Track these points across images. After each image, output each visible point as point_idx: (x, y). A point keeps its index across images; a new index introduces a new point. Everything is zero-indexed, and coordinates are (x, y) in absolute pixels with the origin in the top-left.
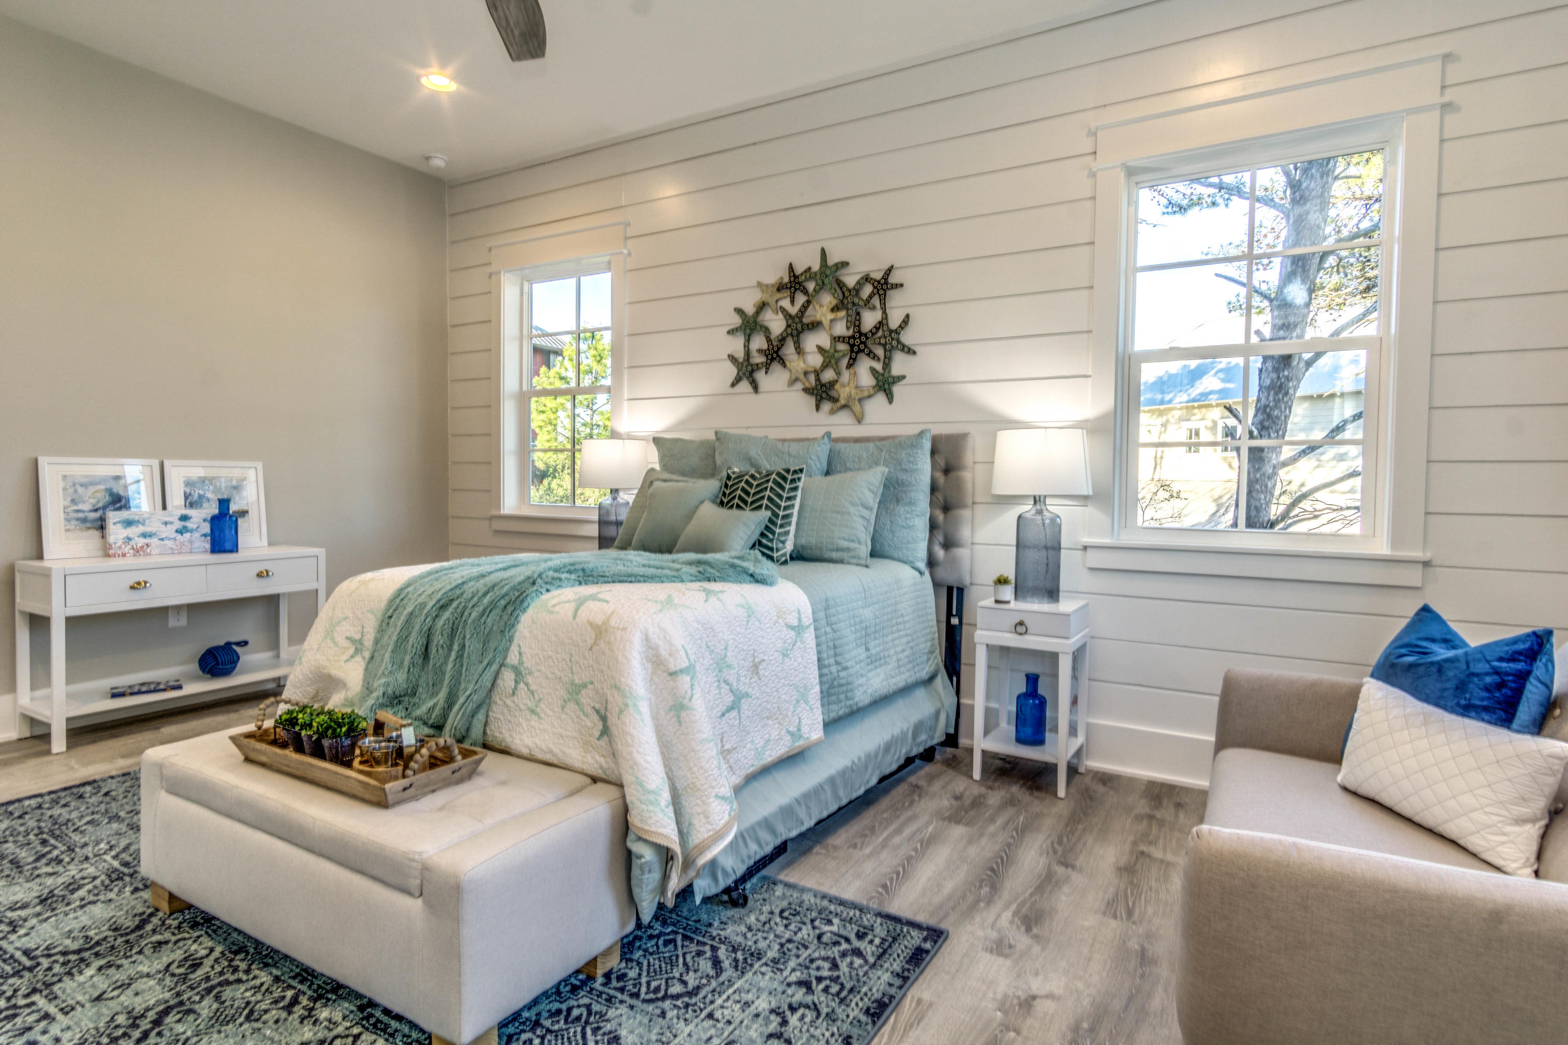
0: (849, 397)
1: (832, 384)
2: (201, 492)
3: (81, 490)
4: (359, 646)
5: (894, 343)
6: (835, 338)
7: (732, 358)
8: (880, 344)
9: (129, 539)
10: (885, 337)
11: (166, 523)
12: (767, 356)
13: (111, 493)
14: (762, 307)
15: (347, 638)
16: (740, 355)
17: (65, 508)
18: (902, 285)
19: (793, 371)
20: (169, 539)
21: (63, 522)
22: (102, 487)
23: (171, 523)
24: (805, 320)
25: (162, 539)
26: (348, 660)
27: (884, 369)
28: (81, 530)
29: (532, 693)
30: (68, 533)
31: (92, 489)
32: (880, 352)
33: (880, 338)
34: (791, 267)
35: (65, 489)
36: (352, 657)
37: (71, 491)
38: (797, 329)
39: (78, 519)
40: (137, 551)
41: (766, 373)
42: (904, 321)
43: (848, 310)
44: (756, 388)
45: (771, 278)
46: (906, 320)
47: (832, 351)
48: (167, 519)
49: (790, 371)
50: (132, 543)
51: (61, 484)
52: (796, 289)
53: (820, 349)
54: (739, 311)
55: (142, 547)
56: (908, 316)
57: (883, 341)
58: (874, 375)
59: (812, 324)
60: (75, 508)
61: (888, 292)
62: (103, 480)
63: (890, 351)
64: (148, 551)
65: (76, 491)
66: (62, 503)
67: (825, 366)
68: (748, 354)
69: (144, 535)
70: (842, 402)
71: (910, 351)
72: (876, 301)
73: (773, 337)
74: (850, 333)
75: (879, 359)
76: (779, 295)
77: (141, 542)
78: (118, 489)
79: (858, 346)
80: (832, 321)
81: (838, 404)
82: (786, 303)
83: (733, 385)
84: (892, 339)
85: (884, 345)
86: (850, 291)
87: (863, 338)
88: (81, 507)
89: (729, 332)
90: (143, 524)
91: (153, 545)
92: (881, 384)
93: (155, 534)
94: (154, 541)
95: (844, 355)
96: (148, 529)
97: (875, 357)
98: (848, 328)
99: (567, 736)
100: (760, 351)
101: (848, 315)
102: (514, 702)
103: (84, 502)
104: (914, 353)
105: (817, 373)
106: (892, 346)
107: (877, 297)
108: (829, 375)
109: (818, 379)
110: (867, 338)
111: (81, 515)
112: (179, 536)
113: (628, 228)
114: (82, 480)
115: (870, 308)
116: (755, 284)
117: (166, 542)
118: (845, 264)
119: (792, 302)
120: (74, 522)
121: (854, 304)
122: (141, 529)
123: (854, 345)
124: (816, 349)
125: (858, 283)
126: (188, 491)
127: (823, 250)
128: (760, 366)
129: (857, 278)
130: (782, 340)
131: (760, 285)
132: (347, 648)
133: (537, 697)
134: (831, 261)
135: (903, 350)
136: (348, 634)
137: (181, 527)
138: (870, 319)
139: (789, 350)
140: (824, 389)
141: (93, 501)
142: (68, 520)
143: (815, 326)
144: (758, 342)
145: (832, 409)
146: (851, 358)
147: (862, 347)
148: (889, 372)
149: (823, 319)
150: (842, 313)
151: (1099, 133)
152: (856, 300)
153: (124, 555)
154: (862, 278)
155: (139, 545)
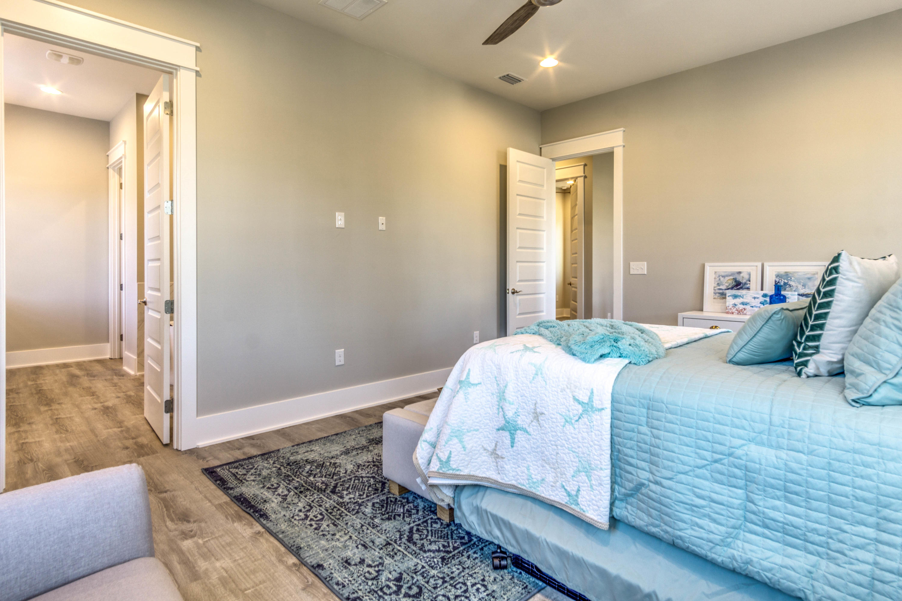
2: (786, 281)
3: (722, 279)
9: (736, 305)
11: (755, 298)
13: (735, 280)
17: (714, 287)
20: (757, 307)
21: (713, 294)
22: (732, 277)
23: (758, 298)
25: (752, 307)
28: (720, 298)
30: (715, 300)
31: (727, 278)
35: (715, 278)
37: (718, 279)
39: (719, 293)
40: (739, 312)
48: (756, 296)
50: (737, 307)
51: (714, 276)
55: (742, 310)
60: (719, 288)
62: (732, 274)
64: (745, 312)
65: (720, 279)
66: (713, 285)
69: (743, 304)
77: (741, 307)
78: (739, 278)
88: (721, 287)
90: (743, 298)
91: (747, 309)
93: (748, 303)
94: (748, 307)
96: (745, 300)
103: (723, 285)
111: (721, 291)
112: (762, 306)
114: (723, 274)
117: (754, 308)
120: (718, 295)
122: (741, 300)
126: (777, 280)
137: (763, 300)
141: (727, 284)
142: (715, 293)
153: (733, 313)
155: (740, 309)
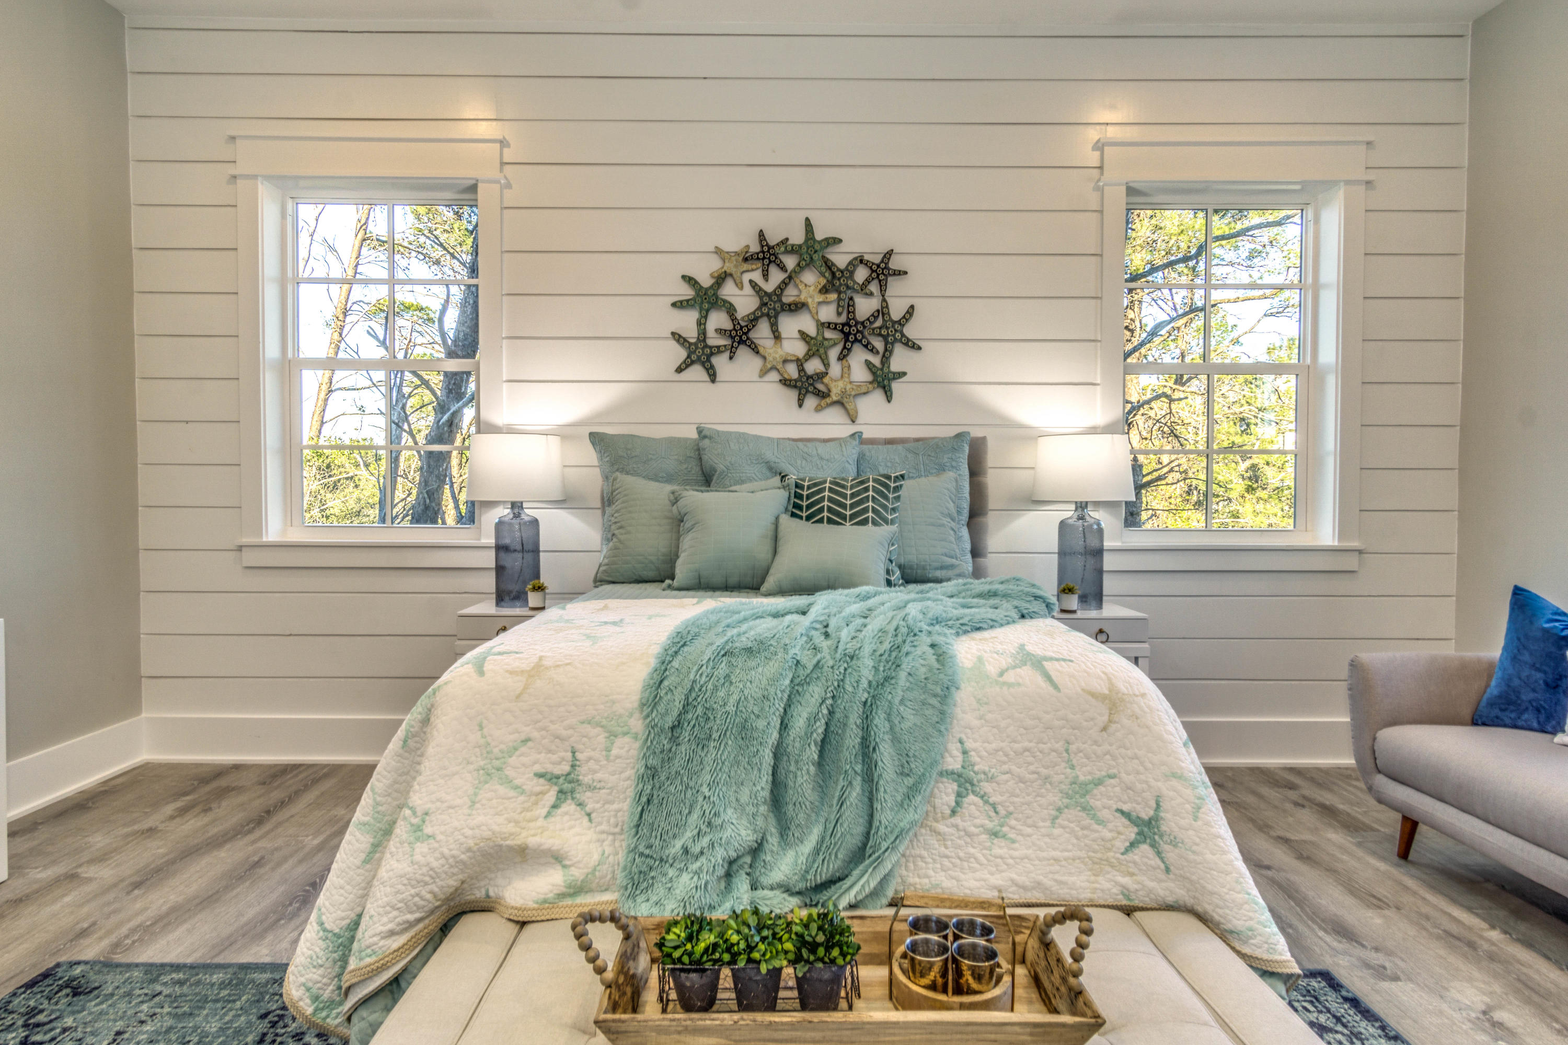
0: (844, 393)
1: (821, 376)
4: (567, 786)
5: (898, 335)
6: (823, 324)
7: (678, 337)
8: (880, 335)
10: (887, 328)
12: (733, 338)
14: (721, 279)
15: (540, 776)
16: (692, 334)
18: (906, 273)
19: (769, 358)
24: (785, 300)
26: (548, 815)
27: (883, 363)
29: (994, 806)
32: (879, 344)
33: (880, 328)
34: (761, 235)
36: (555, 807)
38: (774, 309)
41: (731, 358)
42: (908, 312)
43: (840, 293)
44: (713, 377)
45: (733, 244)
46: (911, 311)
47: (820, 338)
49: (764, 358)
52: (770, 262)
53: (803, 336)
54: (689, 280)
56: (912, 307)
57: (884, 332)
58: (870, 369)
59: (796, 304)
61: (890, 279)
63: (892, 344)
67: (809, 356)
68: (703, 334)
70: (834, 398)
71: (913, 346)
72: (874, 287)
73: (739, 315)
74: (843, 319)
75: (878, 352)
76: (746, 266)
79: (855, 335)
80: (819, 303)
81: (828, 400)
82: (757, 276)
83: (679, 370)
84: (896, 331)
85: (885, 338)
86: (842, 272)
87: (860, 327)
89: (674, 305)
92: (880, 379)
95: (835, 344)
97: (873, 350)
98: (839, 314)
99: (1065, 859)
100: (720, 331)
101: (839, 299)
102: (956, 826)
104: (919, 348)
105: (800, 363)
106: (895, 339)
107: (876, 282)
108: (813, 366)
109: (801, 369)
110: (865, 327)
113: (506, 150)
115: (866, 294)
116: (713, 249)
118: (837, 241)
119: (766, 276)
121: (848, 287)
123: (849, 333)
124: (797, 335)
125: (850, 263)
127: (807, 220)
128: (722, 349)
129: (850, 258)
130: (753, 320)
131: (718, 251)
132: (543, 793)
133: (1002, 812)
134: (819, 236)
135: (906, 344)
136: (538, 768)
138: (865, 306)
139: (762, 332)
140: (811, 381)
143: (797, 307)
144: (717, 320)
145: (819, 405)
146: (845, 347)
147: (859, 336)
148: (889, 367)
149: (810, 300)
150: (833, 296)
151: (1106, 148)
152: (850, 283)
154: (856, 259)
